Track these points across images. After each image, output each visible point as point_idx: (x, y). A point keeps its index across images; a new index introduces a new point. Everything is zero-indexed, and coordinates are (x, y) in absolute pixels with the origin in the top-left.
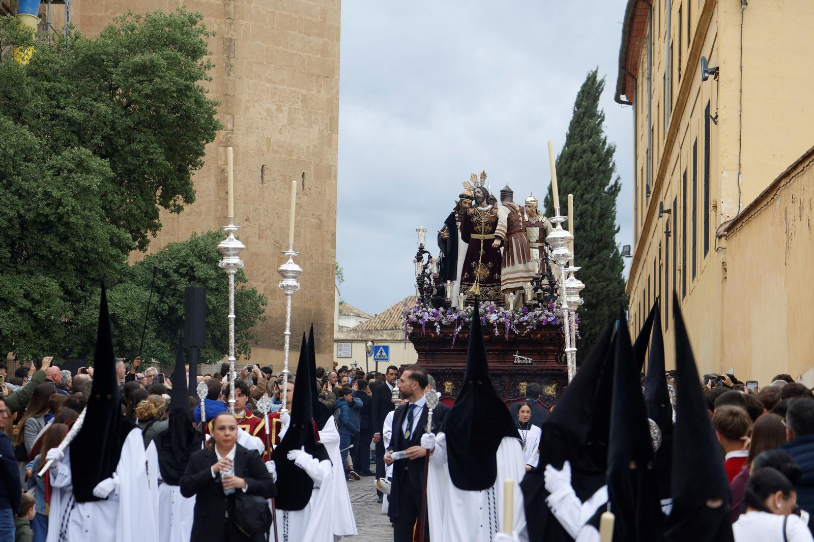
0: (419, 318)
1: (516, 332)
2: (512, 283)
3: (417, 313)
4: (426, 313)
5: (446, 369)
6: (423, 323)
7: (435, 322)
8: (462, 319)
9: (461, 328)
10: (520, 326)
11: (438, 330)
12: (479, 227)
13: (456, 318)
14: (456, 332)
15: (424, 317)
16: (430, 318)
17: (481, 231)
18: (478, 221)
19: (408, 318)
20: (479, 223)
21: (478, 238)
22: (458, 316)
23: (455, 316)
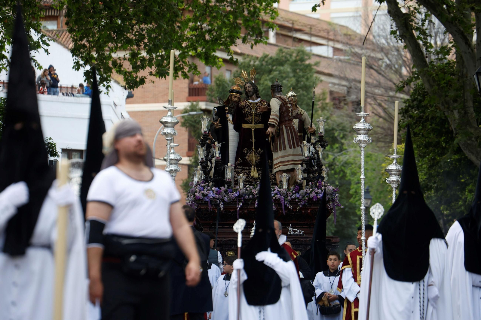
0: (204, 195)
1: (290, 207)
2: (284, 165)
3: (203, 192)
4: (211, 191)
5: (229, 240)
6: (208, 200)
7: (218, 199)
8: (242, 196)
9: (241, 204)
10: (292, 202)
11: (221, 207)
12: (250, 118)
13: (237, 196)
14: (237, 208)
15: (210, 195)
16: (214, 196)
17: (252, 122)
18: (249, 112)
19: (194, 196)
20: (251, 114)
21: (249, 127)
22: (238, 193)
23: (236, 194)
